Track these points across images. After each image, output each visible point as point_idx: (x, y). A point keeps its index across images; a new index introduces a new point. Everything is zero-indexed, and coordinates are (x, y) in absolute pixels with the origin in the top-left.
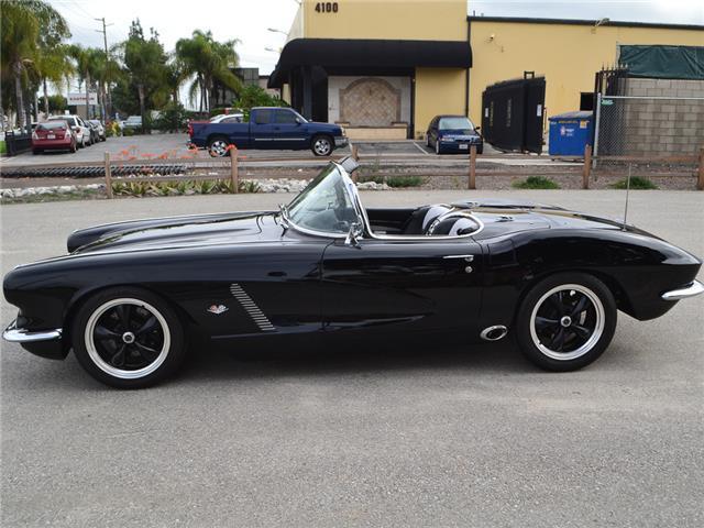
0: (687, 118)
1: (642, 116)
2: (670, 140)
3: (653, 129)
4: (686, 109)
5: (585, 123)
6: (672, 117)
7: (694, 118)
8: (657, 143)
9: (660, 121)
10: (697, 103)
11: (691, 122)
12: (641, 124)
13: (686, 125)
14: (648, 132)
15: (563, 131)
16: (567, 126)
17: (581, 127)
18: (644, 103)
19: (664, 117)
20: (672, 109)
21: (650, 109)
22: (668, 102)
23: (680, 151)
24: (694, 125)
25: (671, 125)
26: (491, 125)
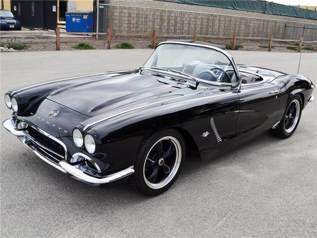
0: (132, 15)
1: (115, 14)
2: (126, 25)
3: (119, 20)
4: (132, 11)
5: (87, 16)
6: (127, 15)
7: (135, 15)
8: (121, 27)
9: (122, 16)
10: (136, 9)
11: (133, 17)
12: (114, 18)
13: (132, 19)
14: (117, 22)
15: (74, 20)
16: (76, 17)
17: (84, 18)
18: (115, 8)
19: (123, 15)
20: (126, 11)
21: (118, 10)
22: (125, 8)
23: (130, 30)
24: (135, 19)
25: (126, 18)
26: (19, 15)
